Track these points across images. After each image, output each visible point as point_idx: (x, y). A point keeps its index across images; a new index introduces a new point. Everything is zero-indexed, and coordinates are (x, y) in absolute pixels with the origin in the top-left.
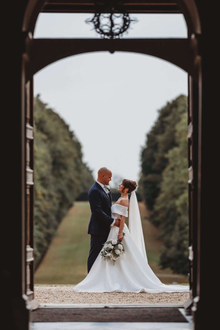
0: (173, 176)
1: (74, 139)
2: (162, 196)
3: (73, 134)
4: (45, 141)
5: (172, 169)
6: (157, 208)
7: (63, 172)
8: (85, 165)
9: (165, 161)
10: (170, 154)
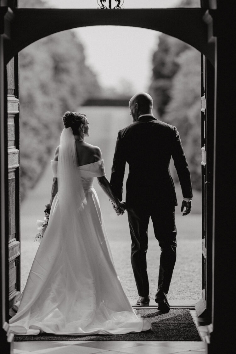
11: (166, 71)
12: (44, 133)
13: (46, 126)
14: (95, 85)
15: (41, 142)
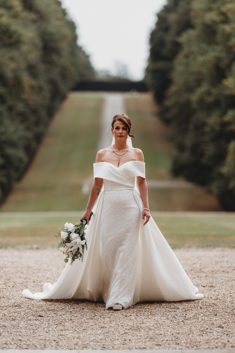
0: (187, 65)
1: (67, 17)
2: (173, 89)
3: (67, 11)
4: (34, 21)
5: (187, 56)
6: (168, 103)
7: (55, 58)
8: (80, 49)
9: (177, 47)
10: (184, 38)
11: (165, 51)
12: (33, 118)
13: (35, 112)
14: (88, 67)
15: (28, 129)
